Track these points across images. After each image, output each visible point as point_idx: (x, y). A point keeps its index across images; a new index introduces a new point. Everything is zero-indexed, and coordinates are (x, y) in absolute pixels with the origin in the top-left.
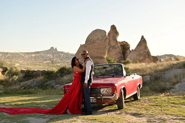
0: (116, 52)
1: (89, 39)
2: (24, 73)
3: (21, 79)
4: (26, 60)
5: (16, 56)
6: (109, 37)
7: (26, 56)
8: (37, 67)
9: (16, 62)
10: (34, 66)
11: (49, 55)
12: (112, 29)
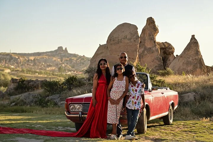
0: (153, 58)
1: (113, 36)
2: (16, 83)
3: (12, 91)
4: (20, 65)
5: (5, 58)
6: (144, 35)
7: (21, 59)
8: (36, 76)
9: (5, 67)
10: (32, 74)
11: (54, 59)
12: (148, 24)
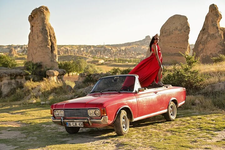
0: (216, 44)
2: (84, 77)
4: (113, 55)
5: (100, 50)
6: (207, 22)
7: (114, 50)
8: (126, 64)
9: (100, 58)
10: (122, 63)
11: (143, 47)
12: (211, 11)
